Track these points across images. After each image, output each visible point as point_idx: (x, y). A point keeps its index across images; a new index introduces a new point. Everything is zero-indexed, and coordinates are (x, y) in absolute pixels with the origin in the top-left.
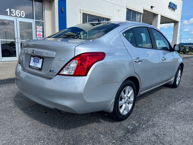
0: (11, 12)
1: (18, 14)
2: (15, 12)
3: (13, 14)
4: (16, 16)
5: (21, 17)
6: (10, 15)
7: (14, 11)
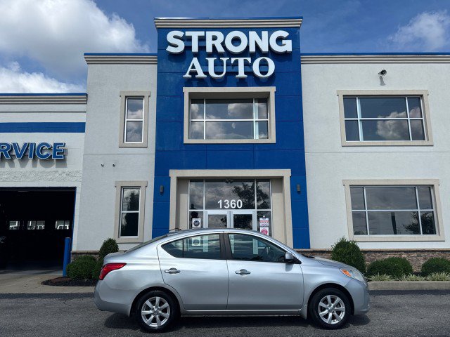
0: (224, 204)
1: (233, 206)
2: (230, 203)
3: (227, 206)
4: (230, 208)
5: (237, 208)
6: (223, 208)
7: (228, 202)
